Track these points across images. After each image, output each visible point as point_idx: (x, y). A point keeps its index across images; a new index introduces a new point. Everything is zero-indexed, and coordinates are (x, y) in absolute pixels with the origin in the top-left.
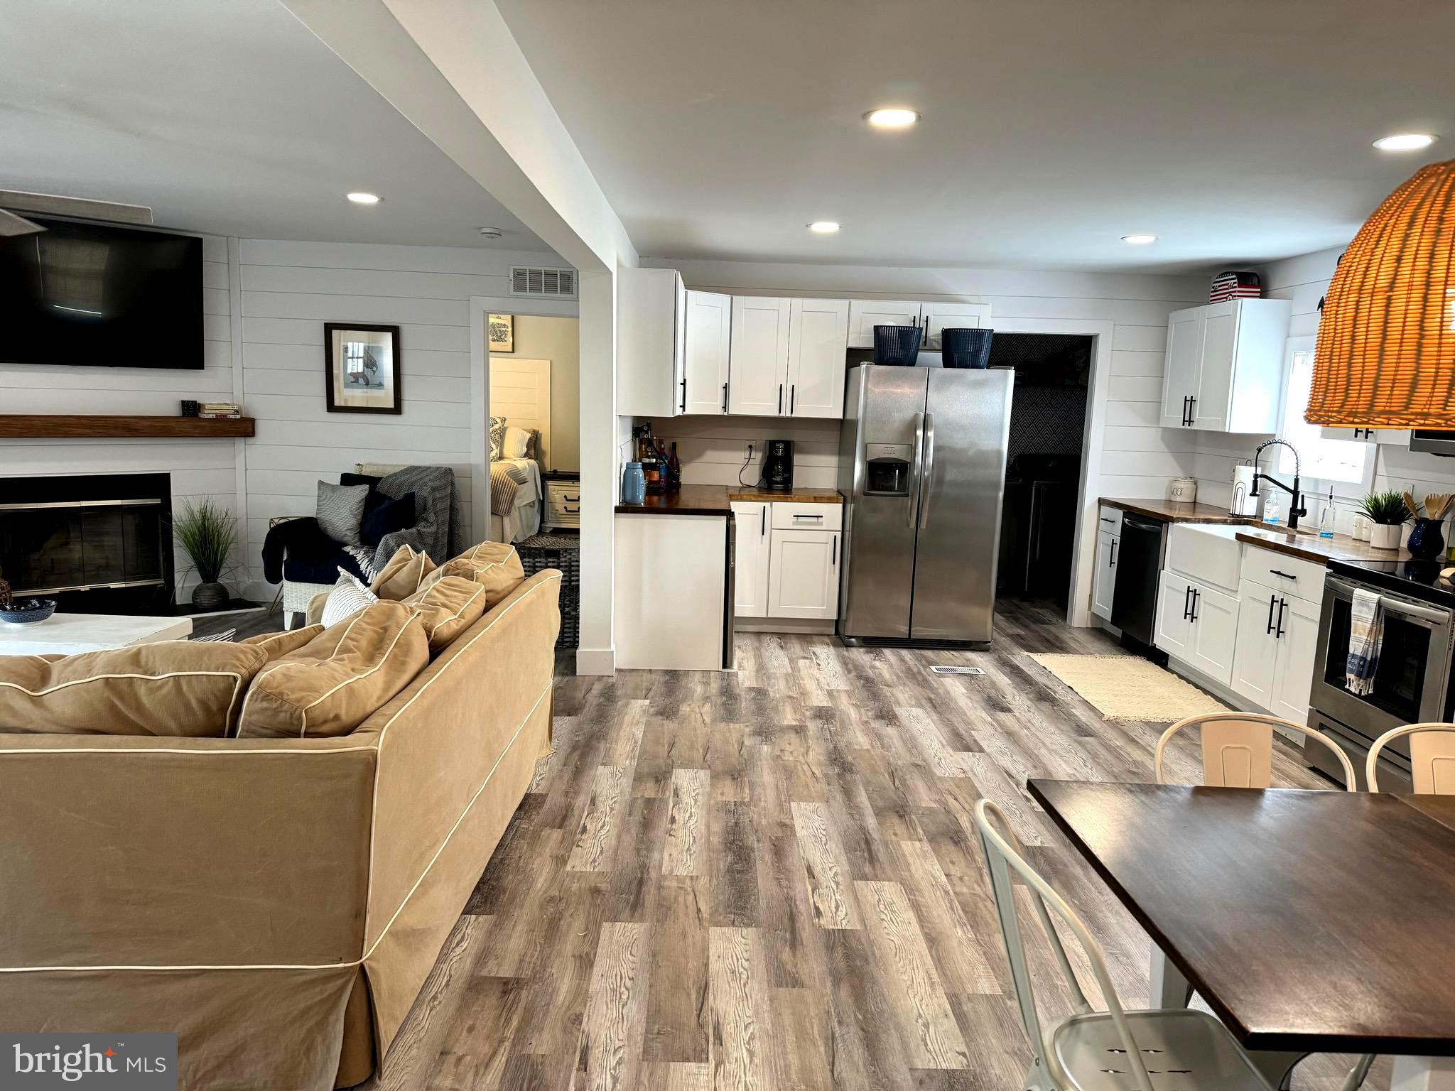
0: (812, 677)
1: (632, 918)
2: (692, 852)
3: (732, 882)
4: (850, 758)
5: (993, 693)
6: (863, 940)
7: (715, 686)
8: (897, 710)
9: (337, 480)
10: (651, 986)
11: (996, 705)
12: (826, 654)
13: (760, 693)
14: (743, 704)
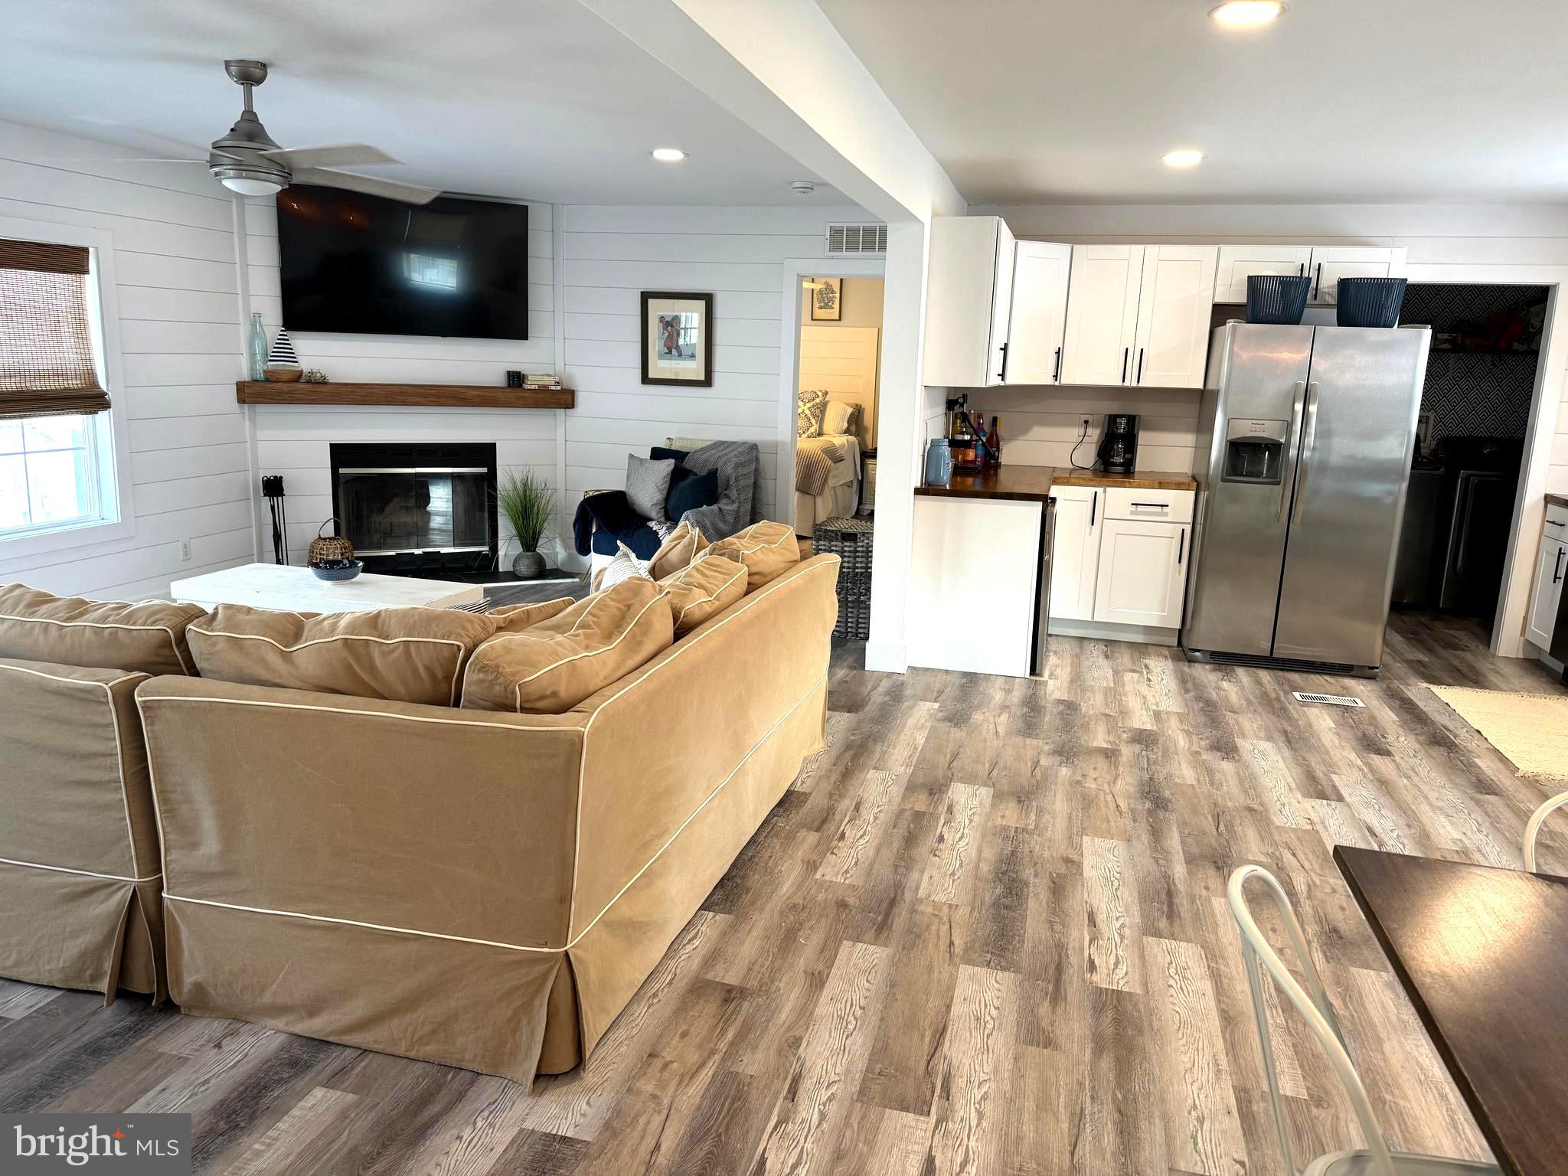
0: (1138, 694)
1: (875, 942)
2: (956, 877)
3: (997, 918)
4: (1167, 793)
5: (1370, 731)
6: (1141, 1006)
7: (1018, 694)
8: (1240, 742)
9: (646, 454)
10: (882, 1019)
11: (1372, 744)
12: (1162, 671)
13: (1069, 708)
14: (1047, 719)
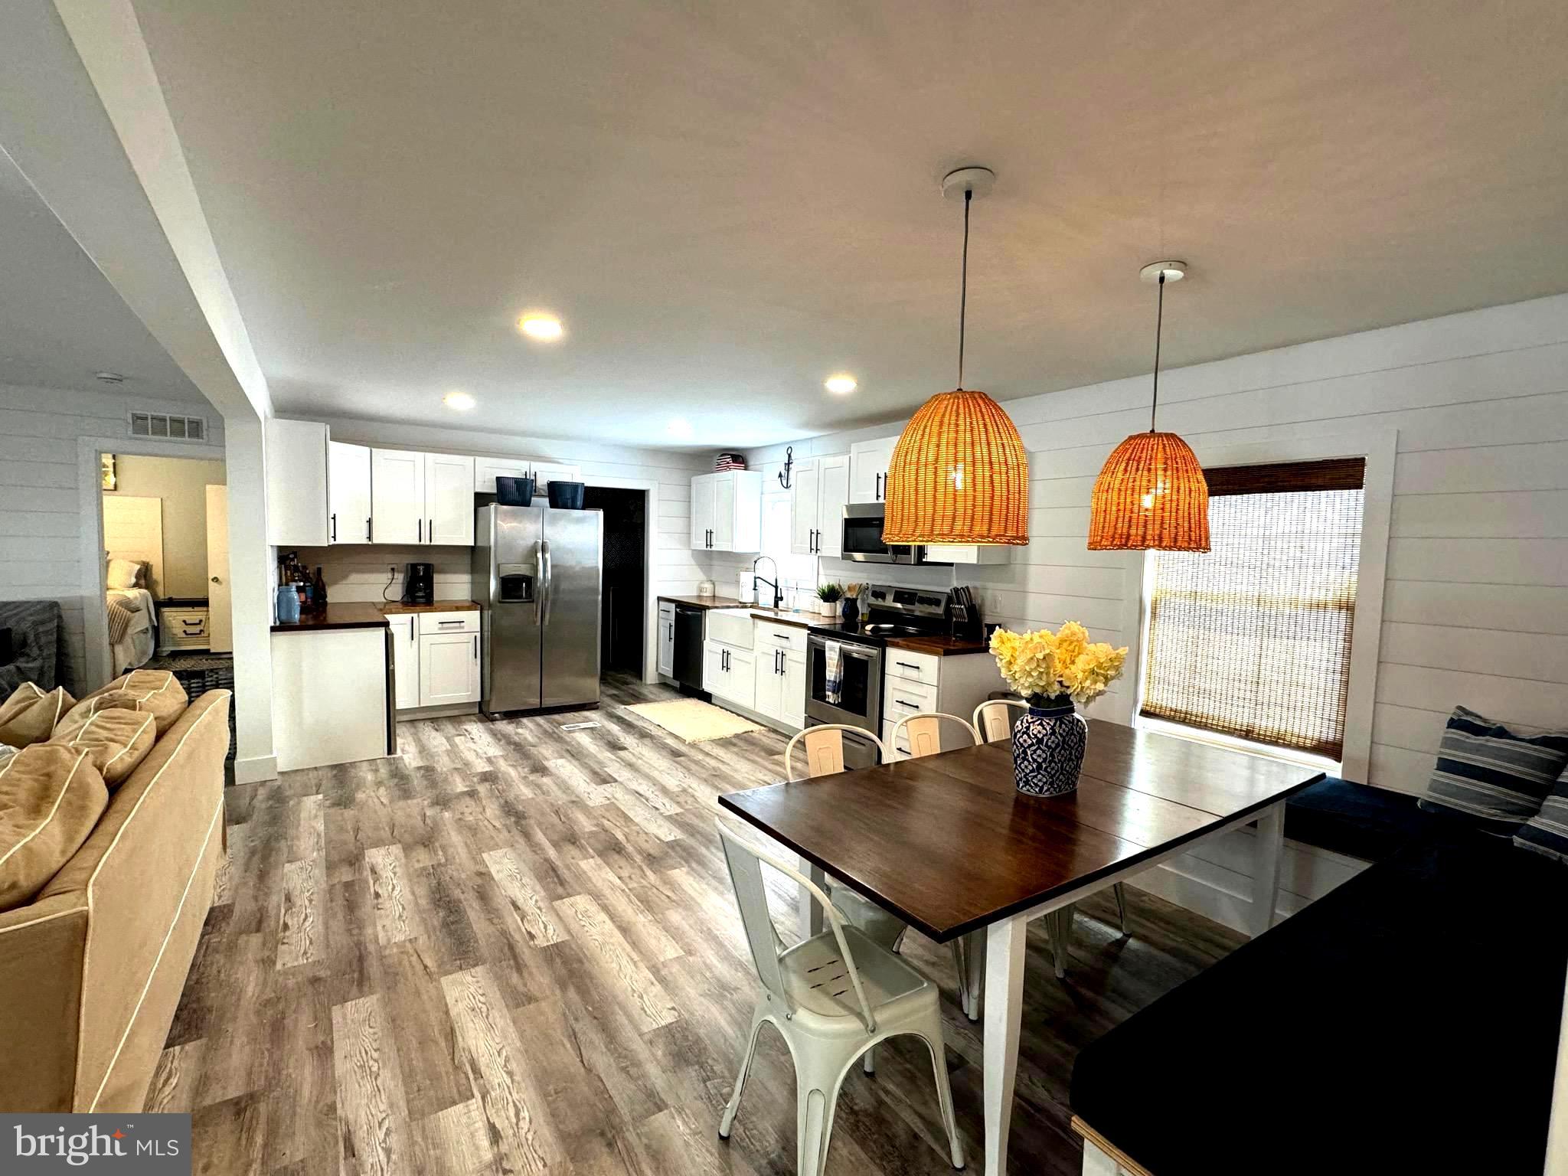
0: (469, 749)
1: (362, 994)
2: (404, 918)
3: (451, 934)
4: (521, 808)
5: (610, 738)
7: (384, 771)
8: (546, 763)
10: (398, 1050)
12: (476, 729)
13: (428, 771)
14: (415, 783)
